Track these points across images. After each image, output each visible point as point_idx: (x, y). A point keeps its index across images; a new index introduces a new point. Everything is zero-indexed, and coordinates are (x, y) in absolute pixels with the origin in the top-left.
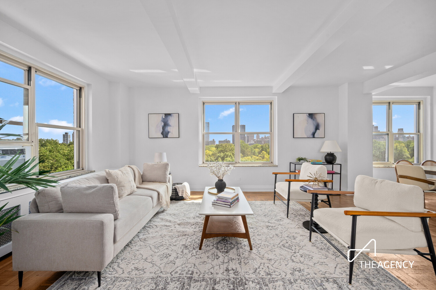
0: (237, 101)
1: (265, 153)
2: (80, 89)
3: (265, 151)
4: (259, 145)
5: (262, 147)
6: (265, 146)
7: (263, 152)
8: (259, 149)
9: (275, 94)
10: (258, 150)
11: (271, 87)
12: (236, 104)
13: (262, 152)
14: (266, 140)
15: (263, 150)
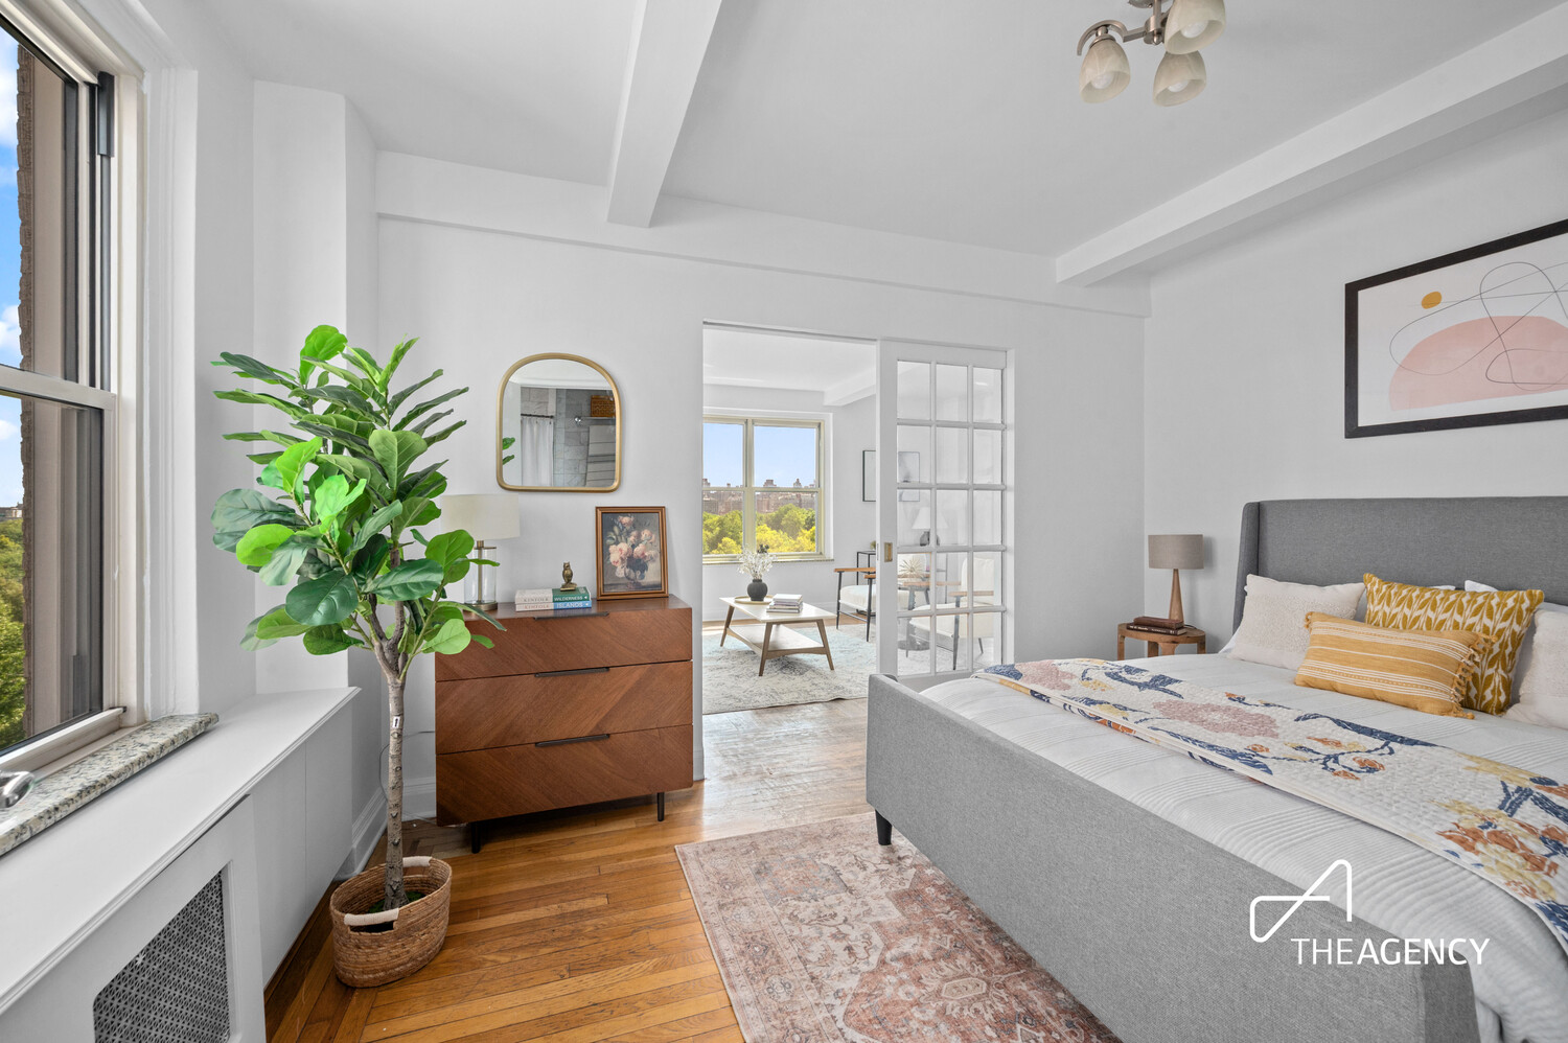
0: (750, 416)
1: (733, 543)
3: (732, 538)
4: (711, 515)
5: (721, 523)
6: (732, 520)
7: (725, 539)
8: (711, 531)
9: (830, 408)
10: (709, 533)
11: (822, 393)
12: (746, 423)
13: (721, 542)
14: (733, 499)
15: (726, 535)
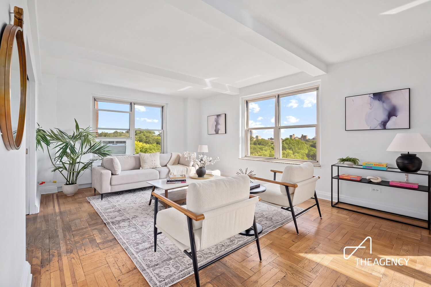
2: (163, 107)
